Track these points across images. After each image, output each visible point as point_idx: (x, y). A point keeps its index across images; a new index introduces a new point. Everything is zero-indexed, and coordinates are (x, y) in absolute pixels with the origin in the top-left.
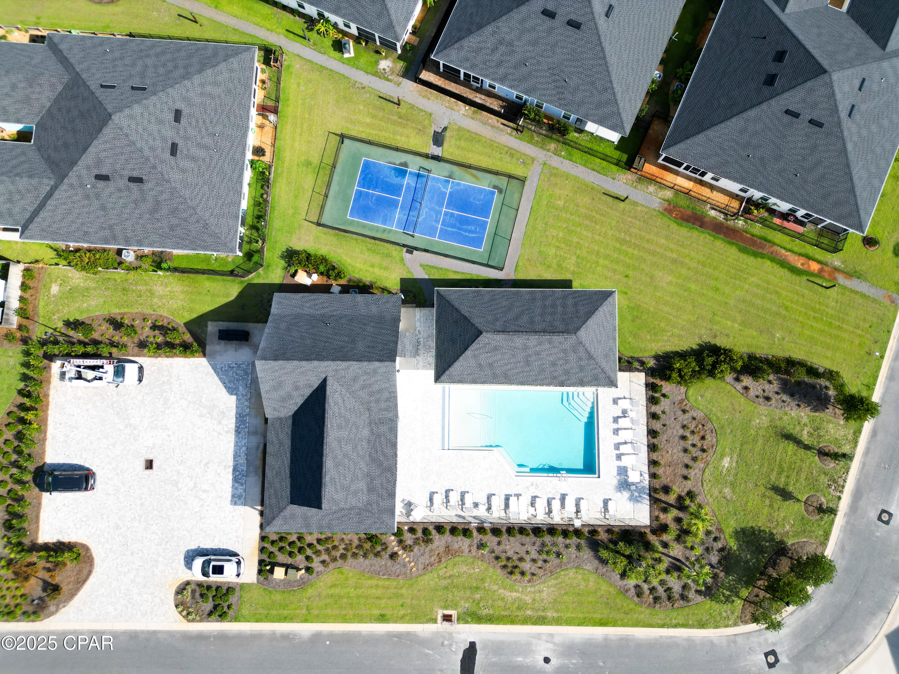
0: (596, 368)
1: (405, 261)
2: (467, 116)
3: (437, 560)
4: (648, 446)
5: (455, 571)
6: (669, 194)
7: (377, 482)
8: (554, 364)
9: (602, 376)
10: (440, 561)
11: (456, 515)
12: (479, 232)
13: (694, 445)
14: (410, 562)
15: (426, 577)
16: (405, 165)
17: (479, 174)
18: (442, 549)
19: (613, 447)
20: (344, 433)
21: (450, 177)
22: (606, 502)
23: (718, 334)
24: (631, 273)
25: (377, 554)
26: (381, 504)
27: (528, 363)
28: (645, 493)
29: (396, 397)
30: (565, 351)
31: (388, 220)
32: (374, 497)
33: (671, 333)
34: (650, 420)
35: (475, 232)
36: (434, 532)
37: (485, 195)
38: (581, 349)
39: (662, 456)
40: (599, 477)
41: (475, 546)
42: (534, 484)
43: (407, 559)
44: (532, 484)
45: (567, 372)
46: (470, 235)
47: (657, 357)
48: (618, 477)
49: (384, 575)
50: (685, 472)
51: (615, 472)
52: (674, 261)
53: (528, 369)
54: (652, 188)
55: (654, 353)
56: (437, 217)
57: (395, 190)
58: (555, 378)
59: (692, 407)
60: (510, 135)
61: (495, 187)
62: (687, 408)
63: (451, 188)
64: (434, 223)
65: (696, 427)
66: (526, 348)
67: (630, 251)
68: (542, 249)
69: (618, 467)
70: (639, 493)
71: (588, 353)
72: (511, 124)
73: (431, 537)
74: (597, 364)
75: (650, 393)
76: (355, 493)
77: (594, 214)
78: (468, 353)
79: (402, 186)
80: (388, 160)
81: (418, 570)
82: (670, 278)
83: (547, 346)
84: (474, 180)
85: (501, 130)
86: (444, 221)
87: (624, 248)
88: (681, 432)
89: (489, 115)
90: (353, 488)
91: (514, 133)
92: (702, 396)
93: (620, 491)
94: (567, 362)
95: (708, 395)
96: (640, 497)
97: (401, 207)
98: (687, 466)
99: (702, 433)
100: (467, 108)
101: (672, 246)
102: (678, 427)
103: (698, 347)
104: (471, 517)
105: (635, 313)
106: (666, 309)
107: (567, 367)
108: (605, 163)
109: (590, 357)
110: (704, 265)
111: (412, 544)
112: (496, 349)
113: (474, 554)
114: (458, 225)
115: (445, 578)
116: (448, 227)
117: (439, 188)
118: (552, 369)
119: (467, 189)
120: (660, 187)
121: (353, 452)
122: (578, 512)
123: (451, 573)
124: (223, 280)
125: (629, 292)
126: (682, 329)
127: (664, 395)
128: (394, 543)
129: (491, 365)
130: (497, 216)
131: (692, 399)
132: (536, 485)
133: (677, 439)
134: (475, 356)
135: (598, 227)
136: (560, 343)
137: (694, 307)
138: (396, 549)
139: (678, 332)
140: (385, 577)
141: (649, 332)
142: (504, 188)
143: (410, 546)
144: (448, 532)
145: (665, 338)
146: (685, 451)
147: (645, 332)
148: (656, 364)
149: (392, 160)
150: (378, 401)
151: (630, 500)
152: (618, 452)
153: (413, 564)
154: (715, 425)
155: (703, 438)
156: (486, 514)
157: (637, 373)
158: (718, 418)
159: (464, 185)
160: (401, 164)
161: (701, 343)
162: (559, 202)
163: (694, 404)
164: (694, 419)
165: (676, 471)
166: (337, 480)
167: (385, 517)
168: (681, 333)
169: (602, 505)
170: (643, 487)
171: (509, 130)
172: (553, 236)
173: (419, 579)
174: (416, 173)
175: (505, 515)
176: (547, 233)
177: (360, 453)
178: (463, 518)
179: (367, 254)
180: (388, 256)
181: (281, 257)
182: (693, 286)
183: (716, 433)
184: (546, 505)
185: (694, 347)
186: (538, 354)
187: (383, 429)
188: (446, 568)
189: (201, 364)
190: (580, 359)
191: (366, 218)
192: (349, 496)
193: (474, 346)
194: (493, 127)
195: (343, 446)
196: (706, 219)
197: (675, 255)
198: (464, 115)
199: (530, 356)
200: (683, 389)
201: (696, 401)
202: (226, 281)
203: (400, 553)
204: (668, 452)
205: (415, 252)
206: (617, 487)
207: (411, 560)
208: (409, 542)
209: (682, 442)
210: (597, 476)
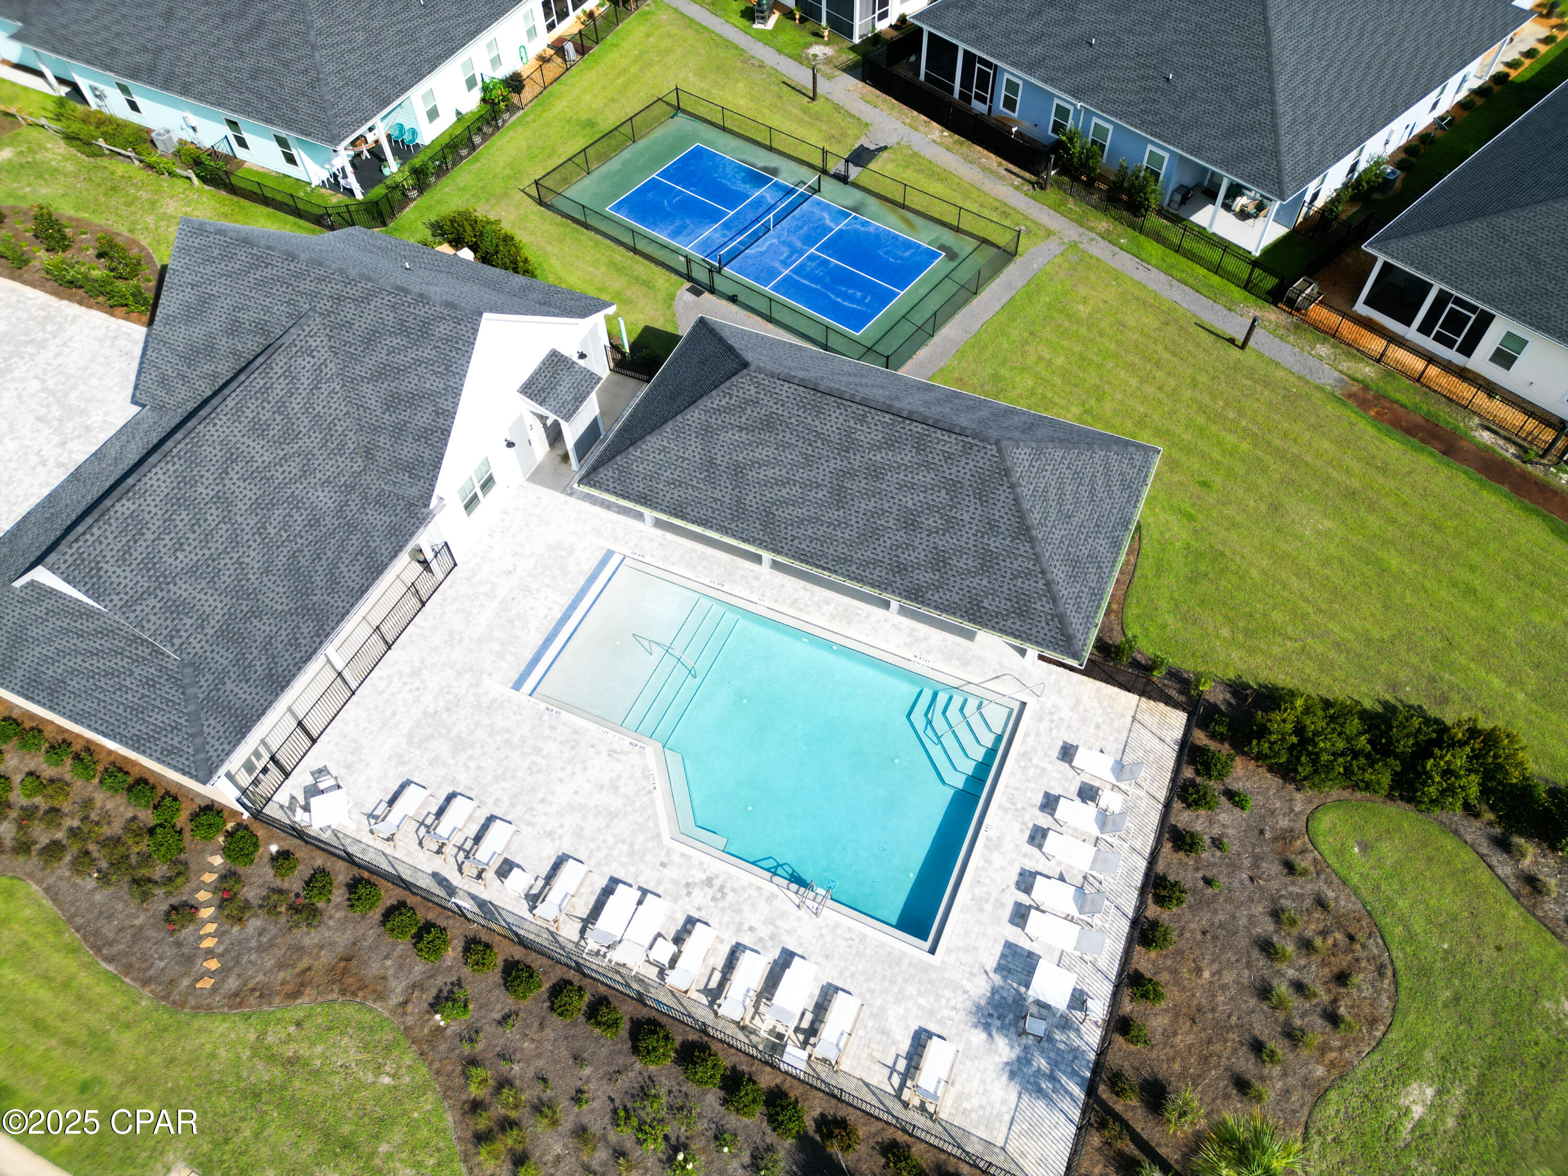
0: (1028, 575)
1: (674, 304)
2: (940, 144)
3: (289, 988)
4: (1135, 923)
5: (319, 1049)
6: (1368, 371)
7: (262, 627)
8: (910, 522)
9: (1041, 606)
10: (295, 995)
11: (435, 875)
12: (867, 305)
13: (1299, 987)
14: (210, 953)
15: (220, 1026)
16: (775, 172)
17: (919, 221)
18: (326, 958)
19: (1015, 877)
20: (260, 452)
21: (855, 209)
22: (921, 1040)
23: (1455, 696)
24: (1217, 480)
25: (142, 885)
26: (229, 686)
27: (839, 497)
28: (1073, 1074)
29: (446, 433)
30: (953, 487)
31: (685, 233)
32: (223, 658)
33: (1298, 645)
34: (1167, 846)
35: (859, 302)
36: (339, 895)
37: (914, 254)
38: (1003, 494)
39: (1174, 972)
40: (932, 951)
41: (429, 996)
42: (717, 883)
43: (208, 943)
44: (709, 882)
45: (940, 561)
46: (846, 304)
47: (1237, 688)
48: (997, 979)
49: (109, 960)
50: (1246, 1064)
51: (991, 958)
52: (1351, 495)
53: (835, 515)
54: (1323, 350)
55: (1232, 675)
56: (790, 256)
57: (733, 199)
58: (901, 569)
59: (1321, 867)
60: (1017, 188)
61: (942, 247)
62: (1303, 863)
63: (846, 225)
64: (777, 265)
65: (1324, 933)
66: (848, 445)
67: (1230, 439)
68: (1003, 372)
69: (1009, 945)
70: (1054, 1064)
71: (1021, 515)
72: (1027, 175)
73: (321, 905)
74: (1037, 558)
75: (1188, 773)
76: (177, 608)
77: (1160, 348)
78: (694, 415)
79: (748, 197)
80: (743, 157)
81: (214, 990)
82: (1328, 524)
83: (907, 456)
84: (903, 226)
85: (1001, 178)
86: (801, 266)
87: (1214, 428)
88: (1266, 927)
89: (986, 152)
90: (181, 589)
91: (1028, 187)
92: (1365, 847)
93: (987, 1027)
94: (950, 524)
95: (1389, 851)
96: (1052, 1078)
97: (725, 224)
98: (1257, 1047)
99: (1343, 961)
100: (946, 134)
101: (1349, 462)
102: (1259, 909)
103: (1380, 709)
104: (474, 897)
105: (1203, 568)
106: (1295, 583)
107: (945, 542)
108: (1216, 280)
109: (1024, 531)
110: (1437, 527)
111: (255, 902)
112: (769, 424)
113: (410, 1021)
114: (827, 280)
115: (272, 1058)
116: (805, 278)
117: (822, 219)
118: (901, 537)
119: (878, 238)
120: (1348, 354)
121: (252, 510)
122: (810, 1033)
123: (304, 1051)
124: (295, 223)
125: (1200, 517)
126: (1338, 646)
127: (1230, 795)
128: (210, 878)
129: (738, 471)
130: (923, 292)
131: (1326, 844)
132: (721, 889)
133: (1243, 942)
134: (707, 431)
135: (1159, 374)
136: (948, 457)
137: (1387, 607)
138: (203, 896)
139: (1320, 649)
140: (110, 968)
141: (1230, 621)
142: (963, 255)
143: (247, 905)
144: (376, 914)
145: (1276, 650)
146: (1264, 992)
147: (1220, 619)
148: (1229, 704)
149: (751, 159)
150: (399, 431)
151: (1012, 1075)
152: (1024, 899)
153: (213, 965)
154: (1397, 953)
155: (1342, 978)
156: (522, 909)
157: (1161, 706)
158: (1411, 936)
159: (877, 228)
160: (765, 169)
161: (1393, 701)
162: (1081, 307)
163: (1332, 860)
164: (1321, 903)
165: (1216, 1047)
166: (149, 536)
167: (212, 726)
168: (1332, 654)
169: (905, 1046)
170: (1076, 1053)
171: (1017, 181)
172: (1040, 358)
173: (200, 1022)
174: (786, 187)
175: (575, 937)
176: (1027, 348)
177: (270, 529)
178: (451, 890)
179: (603, 269)
180: (647, 284)
181: (432, 225)
182: (1394, 561)
183: (1396, 984)
184: (720, 961)
185: (1367, 704)
186: (875, 473)
187: (377, 519)
188: (298, 1024)
189: (129, 334)
190: (992, 527)
191: (642, 221)
192: (152, 601)
193: (715, 400)
194: (985, 169)
195: (232, 474)
196: (1463, 444)
197: (1355, 483)
198: (934, 141)
199: (851, 474)
200: (1300, 801)
201: (1341, 852)
202: (300, 227)
203: (206, 913)
204: (1199, 971)
205: (706, 295)
206: (979, 1008)
207: (220, 950)
208: (251, 893)
209: (1261, 962)
210: (927, 945)
